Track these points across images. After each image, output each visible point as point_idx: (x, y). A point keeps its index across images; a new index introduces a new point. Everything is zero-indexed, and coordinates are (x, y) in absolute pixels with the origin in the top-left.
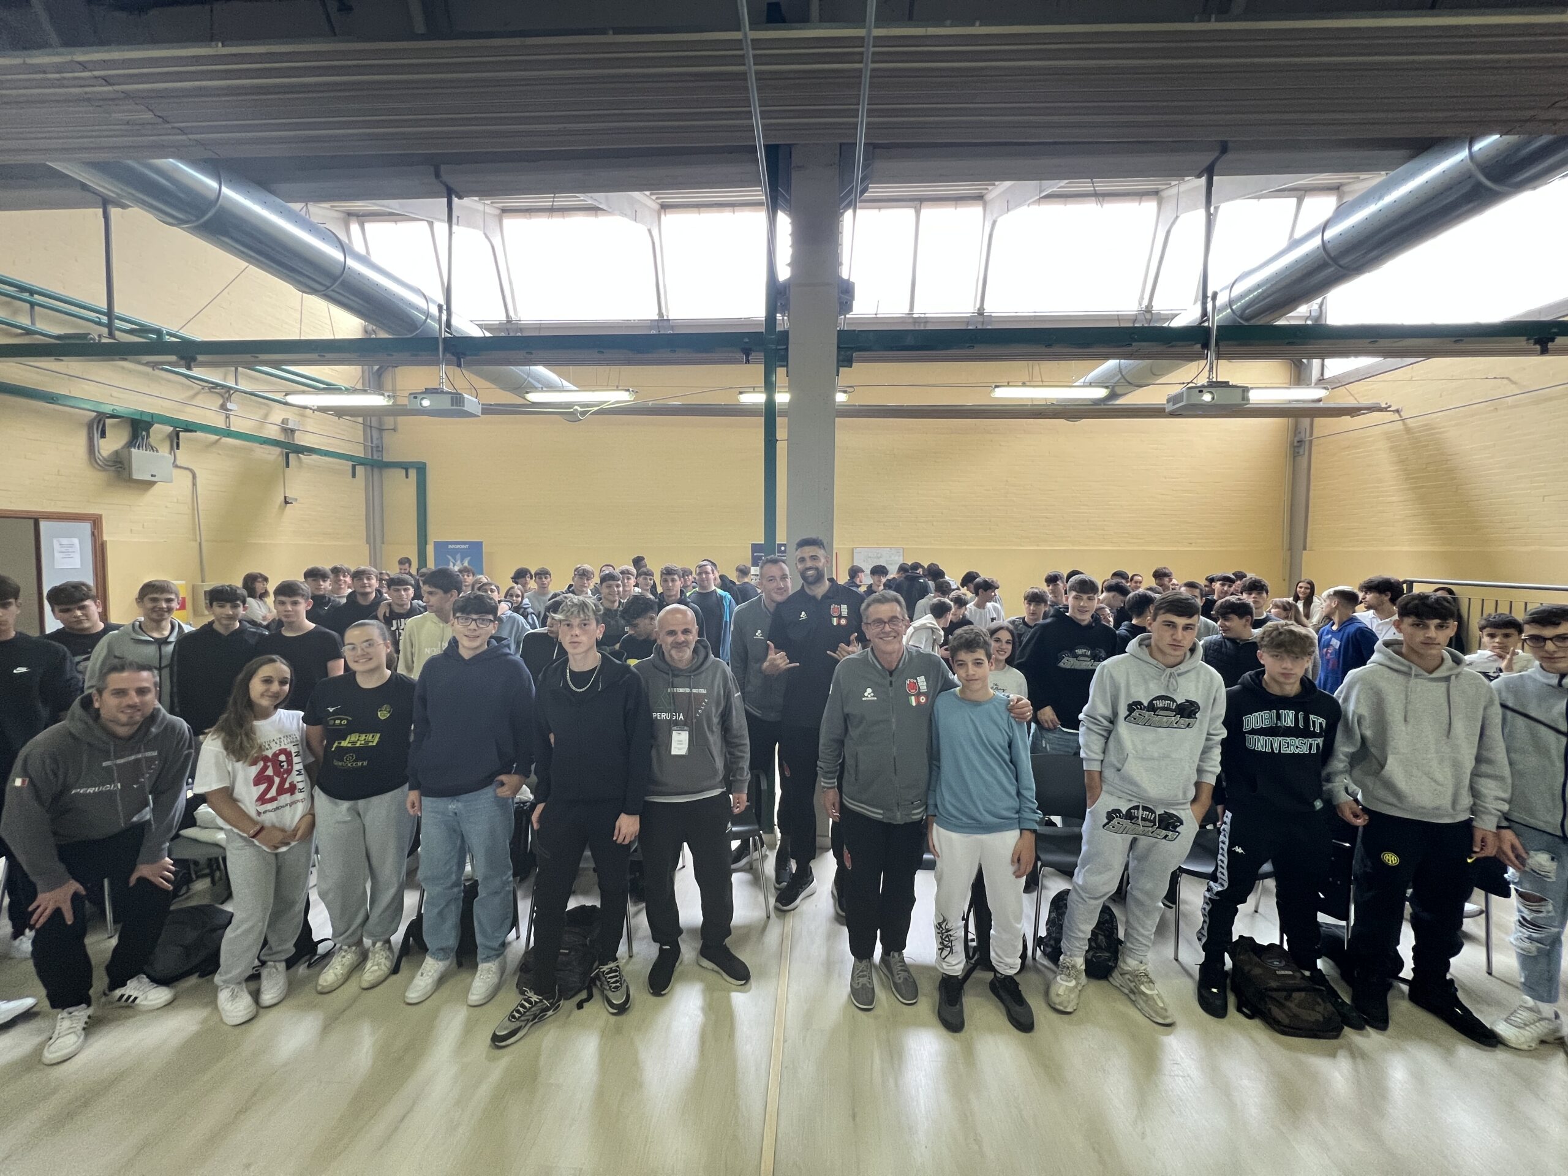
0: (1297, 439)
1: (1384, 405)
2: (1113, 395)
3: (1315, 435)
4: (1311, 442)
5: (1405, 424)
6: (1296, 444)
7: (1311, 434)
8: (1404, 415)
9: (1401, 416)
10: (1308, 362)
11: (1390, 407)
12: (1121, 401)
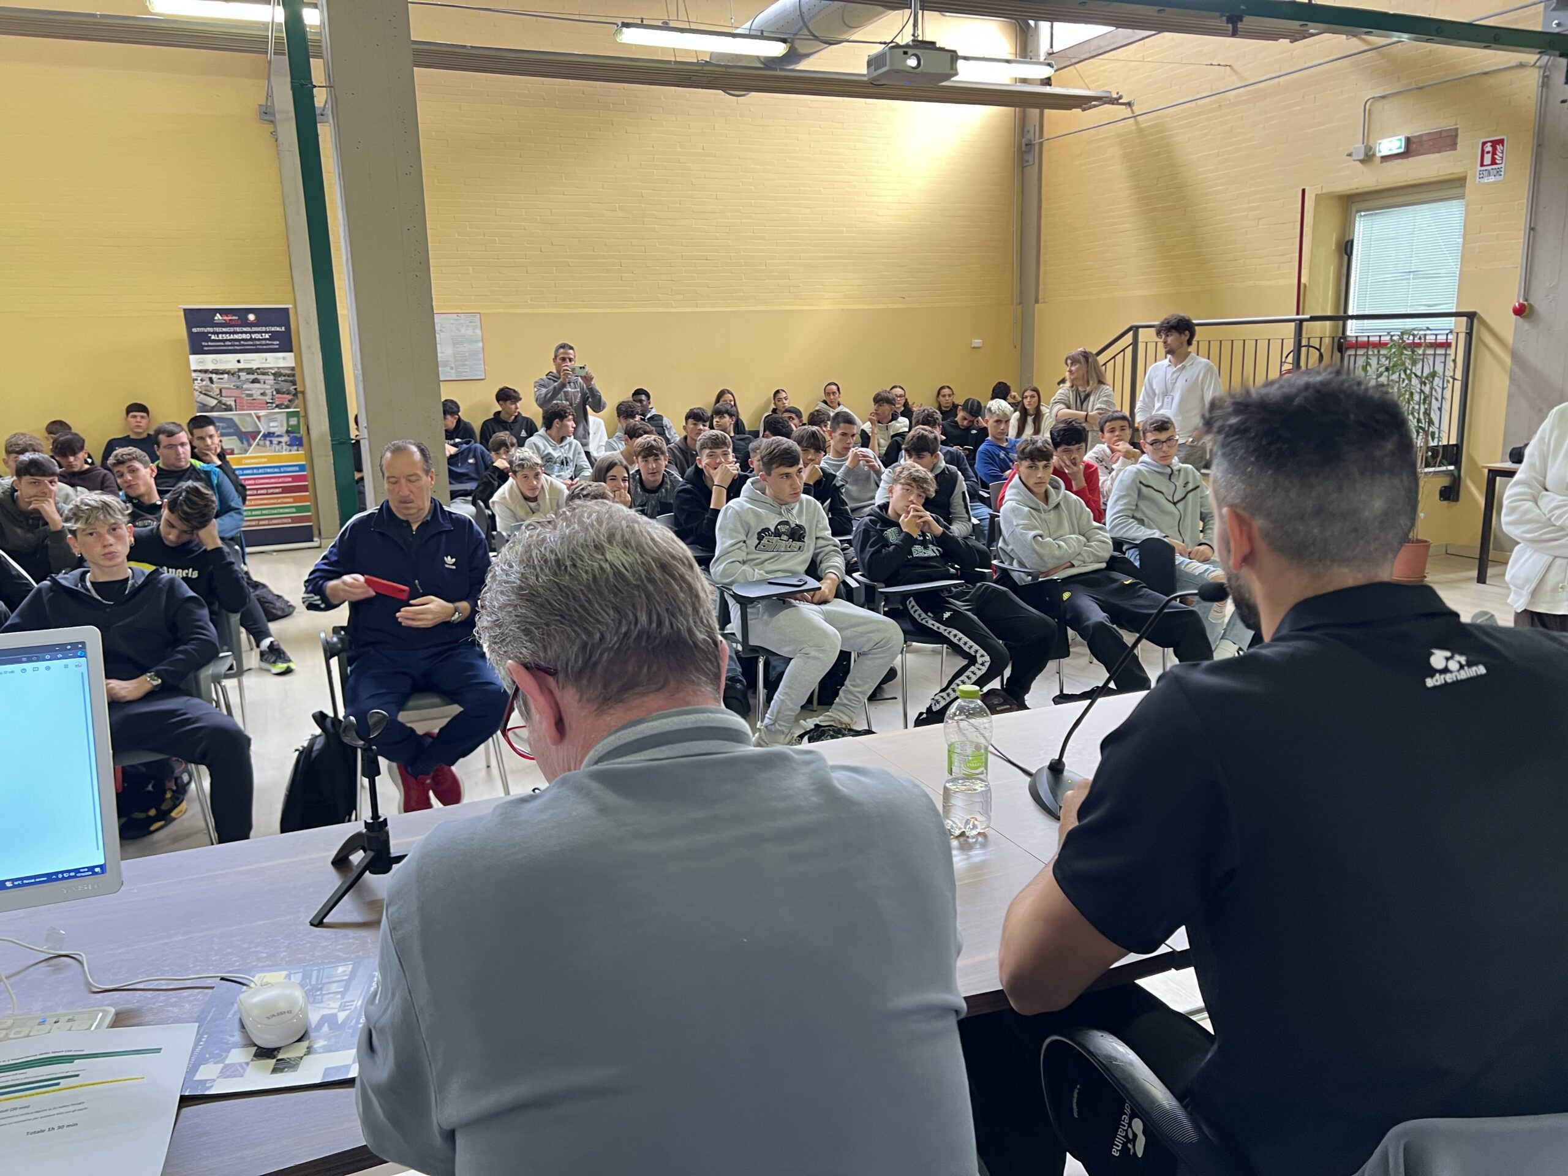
0: (1024, 142)
1: (1115, 96)
2: (793, 56)
3: (1046, 136)
4: (1041, 144)
5: (1137, 123)
6: (1024, 148)
7: (1041, 136)
8: (1137, 109)
9: (1133, 112)
10: (1036, 25)
11: (1120, 98)
12: (803, 66)
